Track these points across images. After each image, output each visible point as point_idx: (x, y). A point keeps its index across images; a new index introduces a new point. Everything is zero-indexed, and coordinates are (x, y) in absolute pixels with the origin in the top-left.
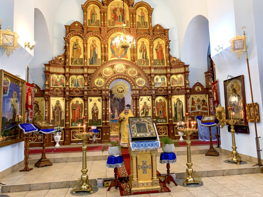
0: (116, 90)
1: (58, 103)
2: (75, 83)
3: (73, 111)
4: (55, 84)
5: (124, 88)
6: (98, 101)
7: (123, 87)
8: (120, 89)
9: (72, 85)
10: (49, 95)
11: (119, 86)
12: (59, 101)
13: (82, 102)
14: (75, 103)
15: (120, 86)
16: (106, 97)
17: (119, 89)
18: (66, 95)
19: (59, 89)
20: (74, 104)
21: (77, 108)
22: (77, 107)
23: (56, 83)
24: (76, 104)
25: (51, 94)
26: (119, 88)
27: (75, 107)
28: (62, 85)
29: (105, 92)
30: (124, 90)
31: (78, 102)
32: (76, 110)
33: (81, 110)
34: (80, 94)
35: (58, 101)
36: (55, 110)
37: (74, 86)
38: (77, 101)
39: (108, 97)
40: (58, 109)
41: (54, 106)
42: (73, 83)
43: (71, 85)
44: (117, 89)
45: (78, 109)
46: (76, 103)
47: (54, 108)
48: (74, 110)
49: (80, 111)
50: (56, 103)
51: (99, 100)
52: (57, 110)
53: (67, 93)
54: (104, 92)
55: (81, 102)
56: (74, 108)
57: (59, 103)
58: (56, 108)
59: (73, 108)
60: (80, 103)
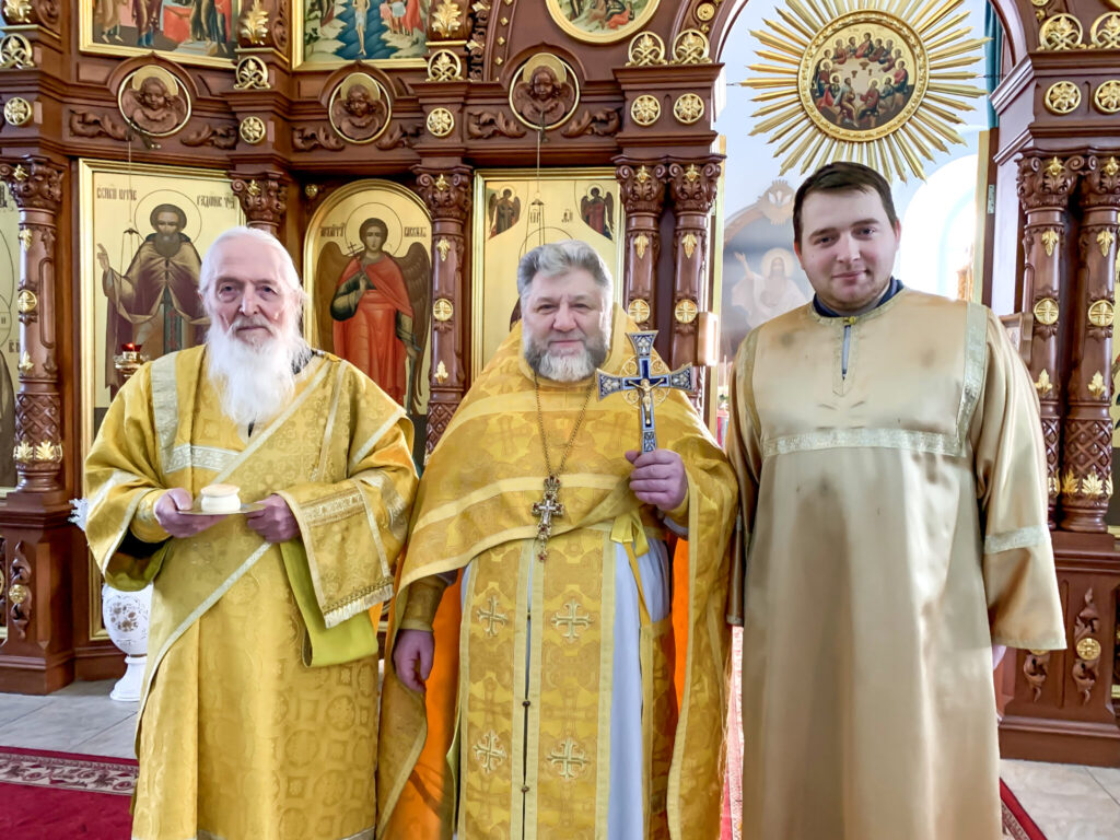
0: (806, 84)
1: (168, 233)
2: (347, 17)
3: (336, 326)
4: (126, 18)
5: (907, 55)
6: (587, 219)
7: (899, 44)
8: (853, 64)
9: (318, 46)
10: (68, 138)
11: (844, 35)
12: (182, 220)
13: (419, 232)
14: (349, 243)
15: (858, 34)
16: (675, 169)
17: (842, 73)
18: (240, 150)
19: (171, 83)
20: (345, 251)
21: (373, 295)
22: (369, 287)
23: (138, 17)
24: (361, 255)
25: (79, 127)
26: (840, 57)
27: (355, 287)
28: (212, 44)
29: (668, 101)
30: (903, 88)
31: (384, 234)
32: (361, 317)
33: (407, 322)
34: (386, 141)
35: (167, 216)
36: (142, 302)
37: (339, 53)
38: (374, 228)
39: (692, 172)
40: (167, 302)
41: (121, 263)
42: (325, 20)
43: (310, 39)
44: (819, 75)
45: (379, 312)
46: (359, 246)
47: (128, 288)
48: (345, 316)
49: (398, 336)
50: (149, 238)
51: (594, 213)
52: (158, 307)
53: (255, 128)
54: (645, 108)
55: (408, 232)
56: (341, 302)
57: (188, 240)
58: (146, 281)
59: (336, 296)
60: (398, 246)
